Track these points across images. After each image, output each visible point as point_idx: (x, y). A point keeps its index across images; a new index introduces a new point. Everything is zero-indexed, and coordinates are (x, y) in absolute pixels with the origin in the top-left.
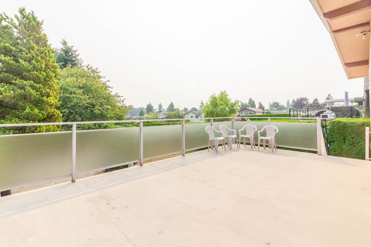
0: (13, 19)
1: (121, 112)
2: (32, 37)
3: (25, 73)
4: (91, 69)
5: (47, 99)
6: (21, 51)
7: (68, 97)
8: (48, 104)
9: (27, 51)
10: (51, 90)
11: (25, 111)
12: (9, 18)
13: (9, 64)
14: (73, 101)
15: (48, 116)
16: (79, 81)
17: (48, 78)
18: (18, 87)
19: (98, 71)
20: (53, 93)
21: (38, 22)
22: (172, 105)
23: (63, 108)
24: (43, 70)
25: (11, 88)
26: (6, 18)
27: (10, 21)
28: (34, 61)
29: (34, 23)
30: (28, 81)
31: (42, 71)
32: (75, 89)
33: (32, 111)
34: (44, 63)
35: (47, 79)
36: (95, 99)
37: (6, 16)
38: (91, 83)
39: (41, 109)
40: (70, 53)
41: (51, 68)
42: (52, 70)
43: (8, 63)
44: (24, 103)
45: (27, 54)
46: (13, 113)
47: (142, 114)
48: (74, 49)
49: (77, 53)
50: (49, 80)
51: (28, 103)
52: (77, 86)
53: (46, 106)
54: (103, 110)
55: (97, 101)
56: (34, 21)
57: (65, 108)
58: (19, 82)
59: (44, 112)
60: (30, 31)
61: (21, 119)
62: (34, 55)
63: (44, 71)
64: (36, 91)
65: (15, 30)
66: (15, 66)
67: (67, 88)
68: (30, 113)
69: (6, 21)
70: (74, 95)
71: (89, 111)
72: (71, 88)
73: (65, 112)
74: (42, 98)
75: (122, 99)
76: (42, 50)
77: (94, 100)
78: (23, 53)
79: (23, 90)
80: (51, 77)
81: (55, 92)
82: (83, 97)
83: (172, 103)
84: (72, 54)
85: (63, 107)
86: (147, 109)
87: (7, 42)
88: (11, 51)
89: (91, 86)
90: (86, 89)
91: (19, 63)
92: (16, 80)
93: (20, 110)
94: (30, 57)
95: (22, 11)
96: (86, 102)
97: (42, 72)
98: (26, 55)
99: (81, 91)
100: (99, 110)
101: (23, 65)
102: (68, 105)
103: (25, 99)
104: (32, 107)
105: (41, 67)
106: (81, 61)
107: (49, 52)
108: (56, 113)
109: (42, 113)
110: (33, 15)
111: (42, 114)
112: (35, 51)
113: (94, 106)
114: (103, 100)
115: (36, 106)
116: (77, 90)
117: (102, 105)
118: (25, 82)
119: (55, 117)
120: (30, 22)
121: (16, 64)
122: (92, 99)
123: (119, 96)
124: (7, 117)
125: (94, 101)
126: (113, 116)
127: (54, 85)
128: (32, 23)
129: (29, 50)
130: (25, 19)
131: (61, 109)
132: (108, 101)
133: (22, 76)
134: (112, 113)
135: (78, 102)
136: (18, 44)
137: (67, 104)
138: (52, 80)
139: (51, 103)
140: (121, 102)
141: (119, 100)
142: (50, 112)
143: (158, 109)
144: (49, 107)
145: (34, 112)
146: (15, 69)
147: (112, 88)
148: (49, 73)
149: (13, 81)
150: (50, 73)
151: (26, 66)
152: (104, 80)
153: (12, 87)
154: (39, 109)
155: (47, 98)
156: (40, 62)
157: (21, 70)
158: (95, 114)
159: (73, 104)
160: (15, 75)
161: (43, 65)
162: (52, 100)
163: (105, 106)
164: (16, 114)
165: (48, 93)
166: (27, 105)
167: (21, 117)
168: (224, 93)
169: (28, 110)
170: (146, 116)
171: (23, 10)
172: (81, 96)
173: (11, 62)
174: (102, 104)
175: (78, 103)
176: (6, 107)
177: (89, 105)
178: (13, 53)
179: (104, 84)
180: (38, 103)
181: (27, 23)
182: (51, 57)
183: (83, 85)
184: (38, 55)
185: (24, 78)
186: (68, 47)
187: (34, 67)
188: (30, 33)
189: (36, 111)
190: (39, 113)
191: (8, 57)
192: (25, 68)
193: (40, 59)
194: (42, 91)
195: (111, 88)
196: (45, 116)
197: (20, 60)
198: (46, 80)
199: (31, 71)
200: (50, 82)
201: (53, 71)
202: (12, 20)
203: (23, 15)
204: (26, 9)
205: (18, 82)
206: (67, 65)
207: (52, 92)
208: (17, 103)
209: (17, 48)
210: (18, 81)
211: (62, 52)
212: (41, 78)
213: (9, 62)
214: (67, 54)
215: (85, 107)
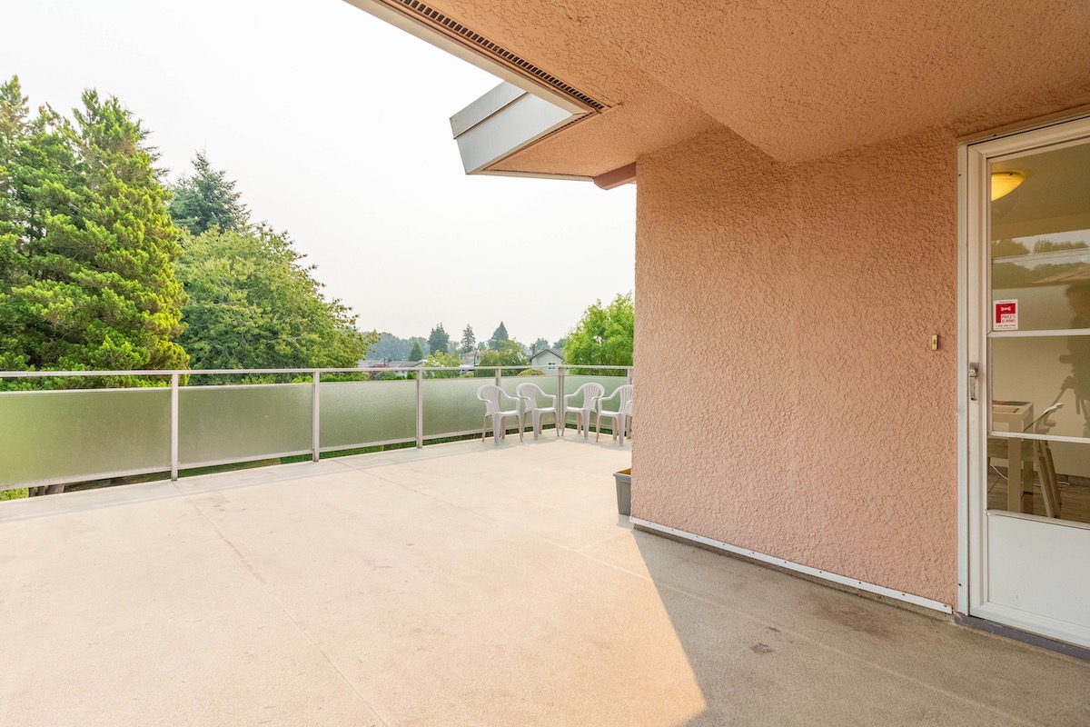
0: (70, 120)
1: (348, 350)
2: (114, 165)
3: (100, 254)
4: (271, 235)
5: (151, 317)
6: (89, 200)
7: (210, 310)
8: (153, 329)
9: (102, 199)
10: (161, 296)
11: (101, 347)
12: (61, 116)
13: (63, 232)
14: (221, 320)
15: (154, 358)
16: (238, 267)
17: (153, 264)
18: (84, 289)
19: (288, 241)
20: (166, 302)
21: (127, 127)
22: (501, 332)
23: (196, 339)
24: (142, 244)
25: (69, 292)
26: (51, 116)
27: (62, 125)
28: (118, 225)
29: (119, 129)
30: (106, 274)
31: (137, 247)
32: (226, 289)
33: (116, 345)
34: (143, 227)
35: (152, 268)
36: (278, 315)
37: (53, 113)
38: (269, 273)
39: (138, 343)
40: (216, 191)
41: (160, 240)
42: (163, 245)
43: (61, 231)
44: (98, 326)
45: (102, 207)
46: (75, 351)
47: (416, 355)
48: (226, 179)
49: (234, 191)
50: (157, 269)
51: (108, 328)
52: (233, 281)
53: (150, 333)
54: (300, 344)
55: (284, 322)
56: (118, 124)
57: (201, 338)
58: (87, 275)
59: (144, 349)
60: (108, 149)
61: (92, 365)
62: (119, 209)
63: (144, 249)
64: (126, 299)
65: (75, 148)
66: (77, 237)
67: (207, 286)
68: (114, 352)
69: (53, 124)
70: (224, 306)
71: (262, 347)
72: (218, 285)
73: (201, 349)
74: (139, 315)
75: (350, 314)
76: (137, 196)
77: (276, 317)
78: (94, 204)
79: (95, 297)
80: (161, 262)
81: (170, 300)
82: (248, 312)
83: (502, 324)
84: (222, 194)
85: (196, 336)
86: (429, 342)
87: (56, 179)
88: (66, 200)
89: (268, 282)
90: (256, 289)
91: (85, 229)
92: (78, 270)
93: (92, 345)
94: (109, 215)
95: (90, 98)
96: (255, 323)
97: (139, 251)
98: (100, 210)
99: (242, 294)
100: (288, 344)
101: (94, 235)
102: (209, 331)
103: (100, 317)
104: (117, 337)
105: (136, 237)
106: (244, 212)
107: (154, 200)
108: (175, 353)
109: (139, 352)
110: (117, 106)
111: (141, 354)
112: (122, 200)
113: (275, 333)
114: (299, 319)
115: (128, 334)
116: (231, 291)
117: (295, 331)
118: (99, 276)
119: (170, 361)
120: (108, 128)
121: (77, 232)
122: (271, 315)
123: (342, 308)
124: (63, 361)
125: (275, 321)
126: (325, 362)
127: (169, 283)
128: (114, 129)
129: (108, 198)
130: (98, 118)
131: (192, 340)
132: (312, 320)
133: (92, 260)
134: (323, 353)
135: (235, 323)
136: (83, 180)
137: (207, 328)
138: (164, 270)
139: (162, 328)
140: (348, 324)
141: (343, 318)
142: (158, 350)
143: (462, 342)
144: (156, 338)
145: (121, 350)
146: (77, 244)
147: (323, 285)
148: (155, 252)
149: (73, 274)
150: (157, 253)
151: (101, 237)
152: (303, 264)
153: (70, 288)
154: (132, 342)
155: (152, 314)
156: (132, 225)
157: (90, 247)
158: (278, 354)
159: (221, 327)
160: (76, 259)
161: (139, 232)
162: (165, 320)
163: (305, 335)
164: (81, 353)
165: (154, 303)
166: (105, 331)
167: (92, 361)
168: (624, 301)
169: (107, 344)
170: (426, 361)
171: (94, 96)
172: (242, 309)
173: (68, 228)
174: (298, 329)
175: (234, 327)
176: (59, 336)
177: (262, 332)
178: (71, 205)
179: (303, 275)
180: (130, 328)
181: (103, 128)
182: (160, 212)
183: (249, 277)
184: (127, 208)
185: (97, 266)
186: (211, 175)
187: (118, 238)
188: (109, 155)
189: (127, 346)
190: (134, 351)
191: (61, 216)
192: (98, 243)
193: (133, 218)
194: (139, 296)
195: (321, 287)
196: (148, 360)
197: (89, 224)
198: (148, 270)
199: (113, 248)
200: (157, 274)
201: (166, 246)
202: (67, 122)
203: (94, 109)
204: (99, 95)
205: (84, 276)
206: (208, 223)
207: (163, 301)
208: (83, 327)
209: (80, 192)
210: (85, 274)
211: (197, 189)
212: (137, 266)
213: (62, 228)
214: (209, 194)
215: (253, 335)
